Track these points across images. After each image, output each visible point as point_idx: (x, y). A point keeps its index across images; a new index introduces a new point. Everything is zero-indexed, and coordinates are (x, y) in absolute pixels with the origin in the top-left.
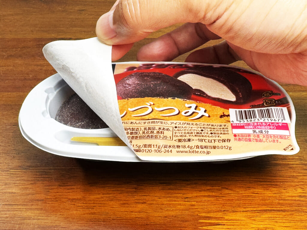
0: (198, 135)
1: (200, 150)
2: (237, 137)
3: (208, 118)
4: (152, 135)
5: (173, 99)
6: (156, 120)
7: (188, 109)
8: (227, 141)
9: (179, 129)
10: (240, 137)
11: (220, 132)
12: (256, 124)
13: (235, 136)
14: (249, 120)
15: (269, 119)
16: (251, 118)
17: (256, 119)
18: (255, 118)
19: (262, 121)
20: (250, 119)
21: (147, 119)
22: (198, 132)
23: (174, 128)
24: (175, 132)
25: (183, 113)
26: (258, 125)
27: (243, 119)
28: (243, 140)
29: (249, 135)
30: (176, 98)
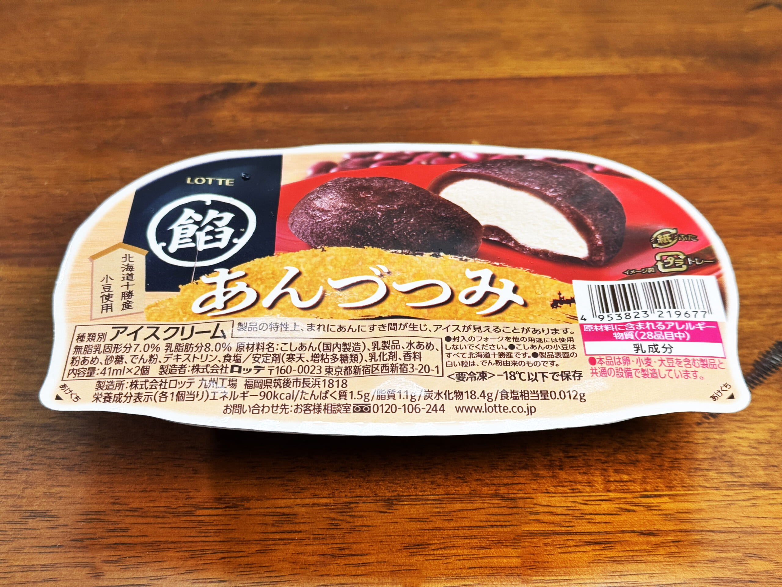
0: (503, 359)
1: (510, 403)
2: (597, 366)
3: (523, 309)
4: (394, 362)
5: (435, 258)
6: (398, 321)
7: (473, 286)
8: (572, 378)
9: (456, 343)
10: (604, 365)
11: (554, 351)
12: (640, 326)
13: (592, 361)
14: (623, 315)
15: (673, 311)
16: (629, 309)
17: (640, 311)
18: (638, 309)
19: (654, 317)
20: (625, 310)
21: (377, 316)
22: (502, 351)
23: (445, 342)
24: (448, 352)
25: (461, 297)
26: (646, 330)
27: (608, 311)
28: (613, 374)
29: (626, 359)
30: (442, 254)
